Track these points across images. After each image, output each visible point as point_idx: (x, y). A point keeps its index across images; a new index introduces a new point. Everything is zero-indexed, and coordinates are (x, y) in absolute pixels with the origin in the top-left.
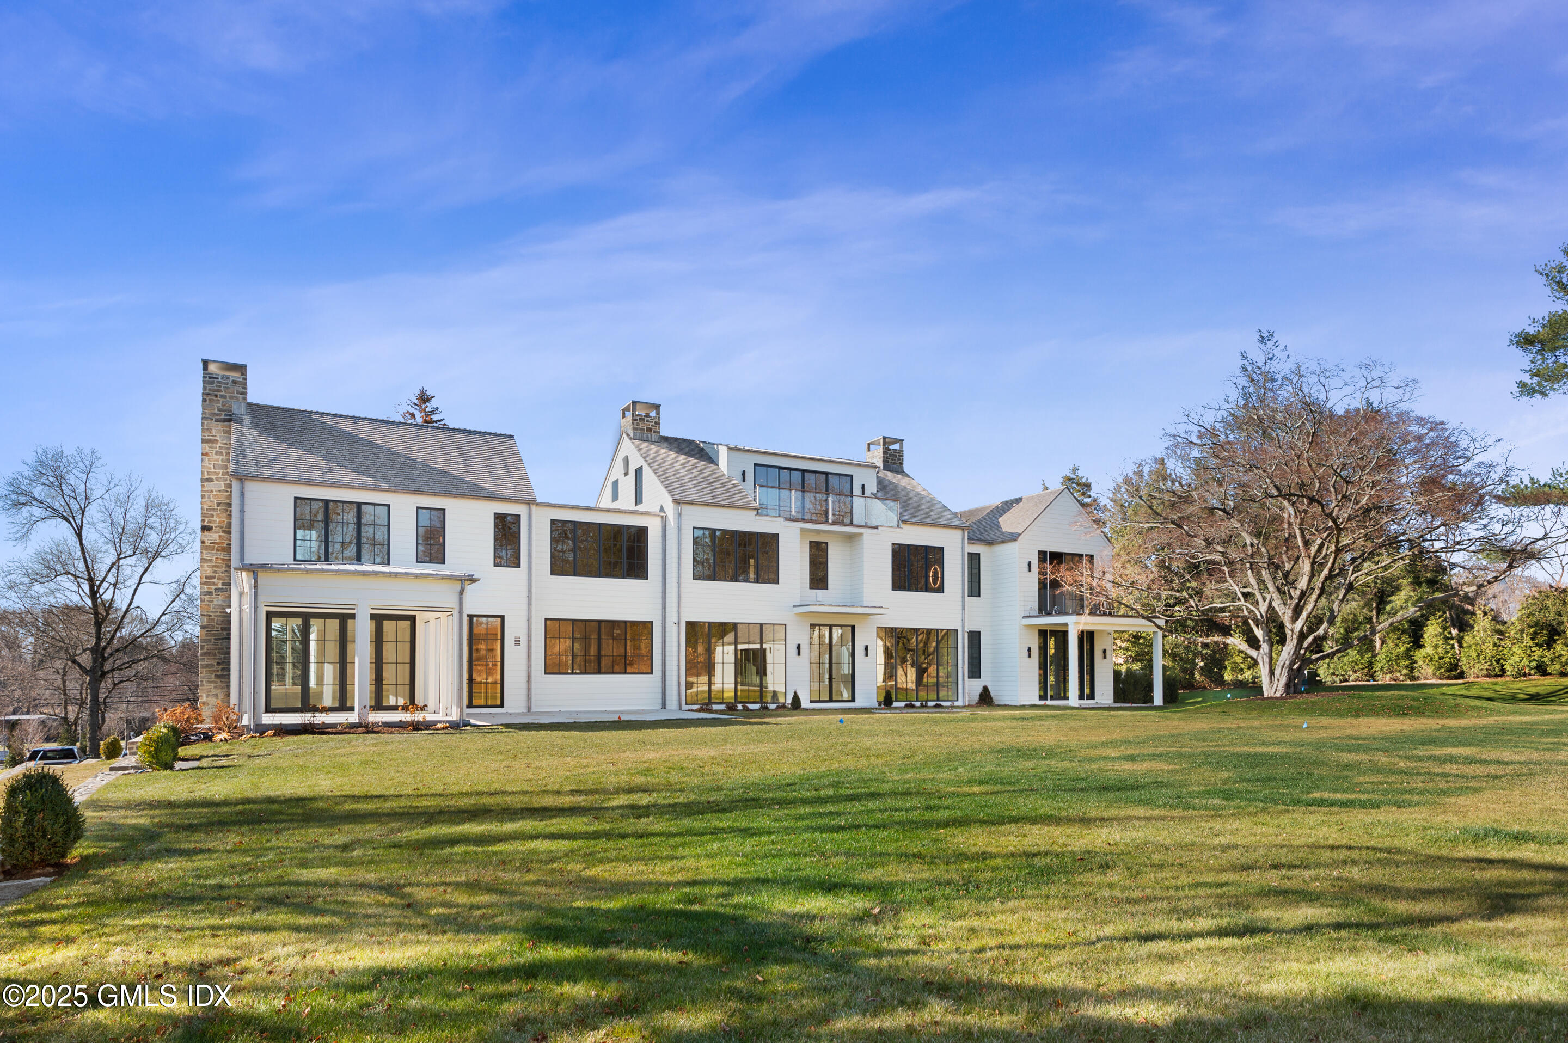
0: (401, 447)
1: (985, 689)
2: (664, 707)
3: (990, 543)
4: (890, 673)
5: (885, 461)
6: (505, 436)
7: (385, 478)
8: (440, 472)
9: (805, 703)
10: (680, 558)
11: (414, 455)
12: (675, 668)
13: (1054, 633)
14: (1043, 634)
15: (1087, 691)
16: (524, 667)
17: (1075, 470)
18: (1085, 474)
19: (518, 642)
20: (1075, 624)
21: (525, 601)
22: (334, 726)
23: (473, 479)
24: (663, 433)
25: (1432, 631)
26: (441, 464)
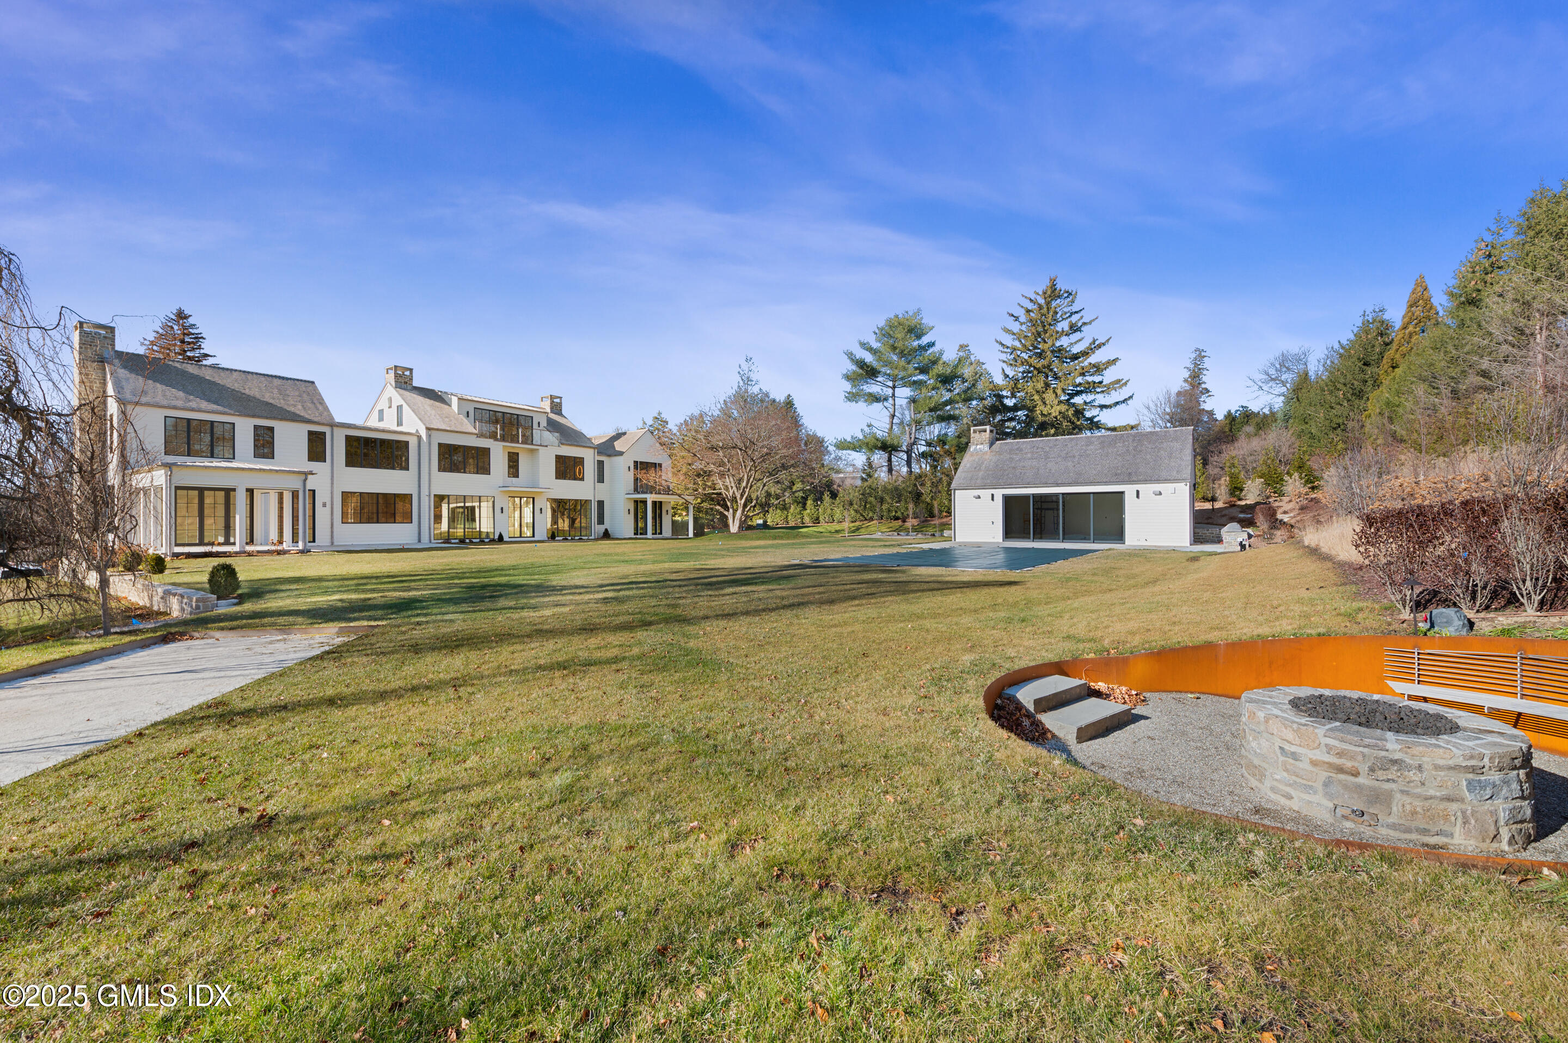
0: (236, 386)
1: (606, 530)
2: (419, 541)
3: (609, 456)
4: (555, 522)
5: (551, 408)
6: (309, 382)
7: (230, 407)
8: (267, 404)
9: (506, 538)
10: (430, 460)
11: (247, 392)
12: (427, 520)
13: (641, 502)
14: (636, 502)
15: (658, 531)
16: (329, 520)
17: (660, 414)
18: (664, 416)
19: (324, 505)
20: (650, 498)
21: (330, 481)
22: (225, 553)
23: (292, 409)
24: (414, 384)
25: (809, 502)
26: (267, 398)
